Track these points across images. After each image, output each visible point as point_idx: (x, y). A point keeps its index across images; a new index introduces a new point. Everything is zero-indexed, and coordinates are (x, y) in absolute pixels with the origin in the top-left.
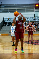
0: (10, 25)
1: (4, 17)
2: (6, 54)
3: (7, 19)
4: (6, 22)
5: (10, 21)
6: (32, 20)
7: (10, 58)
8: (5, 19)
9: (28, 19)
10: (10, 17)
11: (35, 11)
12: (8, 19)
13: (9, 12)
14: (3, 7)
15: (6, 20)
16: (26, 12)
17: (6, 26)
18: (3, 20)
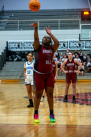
0: (23, 59)
1: (9, 41)
2: (13, 127)
3: (17, 45)
4: (14, 53)
5: (23, 50)
6: (74, 47)
7: (22, 136)
8: (11, 46)
9: (66, 44)
10: (23, 41)
11: (81, 25)
12: (19, 46)
13: (20, 30)
14: (5, 17)
15: (12, 48)
16: (61, 29)
17: (13, 60)
18: (7, 48)
